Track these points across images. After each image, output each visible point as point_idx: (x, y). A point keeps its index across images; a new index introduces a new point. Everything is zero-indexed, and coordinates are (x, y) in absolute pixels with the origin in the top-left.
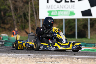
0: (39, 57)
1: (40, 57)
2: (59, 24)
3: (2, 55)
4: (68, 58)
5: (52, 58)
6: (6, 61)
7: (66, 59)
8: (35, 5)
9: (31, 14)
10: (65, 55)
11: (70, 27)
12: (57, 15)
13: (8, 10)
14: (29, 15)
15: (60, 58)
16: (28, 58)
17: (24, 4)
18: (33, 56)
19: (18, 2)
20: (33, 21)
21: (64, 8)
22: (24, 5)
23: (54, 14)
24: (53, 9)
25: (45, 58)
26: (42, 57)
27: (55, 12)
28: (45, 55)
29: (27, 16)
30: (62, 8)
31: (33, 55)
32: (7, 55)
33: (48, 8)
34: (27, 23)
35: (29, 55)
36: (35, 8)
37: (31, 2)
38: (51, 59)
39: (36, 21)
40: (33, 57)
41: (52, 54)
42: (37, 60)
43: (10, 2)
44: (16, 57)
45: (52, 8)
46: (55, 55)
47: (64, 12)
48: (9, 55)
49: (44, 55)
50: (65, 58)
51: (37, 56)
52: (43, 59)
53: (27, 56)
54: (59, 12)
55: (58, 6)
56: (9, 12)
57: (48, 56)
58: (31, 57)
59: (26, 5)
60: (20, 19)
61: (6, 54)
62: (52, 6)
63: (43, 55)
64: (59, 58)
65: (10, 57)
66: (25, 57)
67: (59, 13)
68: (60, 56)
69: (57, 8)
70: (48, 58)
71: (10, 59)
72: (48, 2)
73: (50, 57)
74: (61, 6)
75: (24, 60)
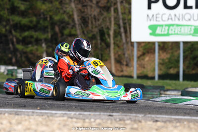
0: (130, 118)
1: (133, 118)
2: (172, 53)
3: (56, 114)
4: (189, 121)
5: (157, 121)
6: (65, 125)
7: (186, 123)
8: (122, 14)
9: (115, 32)
10: (184, 116)
11: (194, 58)
12: (168, 35)
13: (68, 24)
14: (112, 33)
15: (173, 123)
16: (109, 122)
17: (100, 11)
18: (118, 117)
19: (89, 8)
20: (119, 47)
21: (182, 20)
22: (101, 14)
23: (163, 33)
24: (159, 21)
25: (143, 121)
26: (137, 118)
27: (164, 27)
28: (143, 115)
29: (107, 36)
30: (179, 19)
31: (119, 115)
32: (65, 114)
33: (150, 20)
34: (108, 50)
35: (110, 115)
36: (124, 20)
37: (116, 6)
38: (155, 123)
39: (125, 46)
40: (118, 120)
41: (158, 114)
42: (126, 124)
43: (73, 7)
44: (84, 119)
45: (156, 21)
46: (163, 115)
47: (183, 28)
48: (71, 114)
49: (140, 116)
50: (183, 122)
51: (125, 118)
52: (140, 124)
53: (107, 117)
54: (171, 28)
55: (170, 15)
56: (70, 26)
57: (149, 117)
58: (115, 120)
59: (105, 14)
60: (94, 42)
61: (64, 112)
62: (158, 16)
63: (138, 115)
64: (170, 121)
65: (72, 118)
66: (102, 120)
67: (172, 30)
68: (174, 118)
69: (168, 19)
70: (150, 121)
71: (72, 122)
72: (149, 8)
73: (152, 119)
74: (175, 15)
75: (100, 124)
